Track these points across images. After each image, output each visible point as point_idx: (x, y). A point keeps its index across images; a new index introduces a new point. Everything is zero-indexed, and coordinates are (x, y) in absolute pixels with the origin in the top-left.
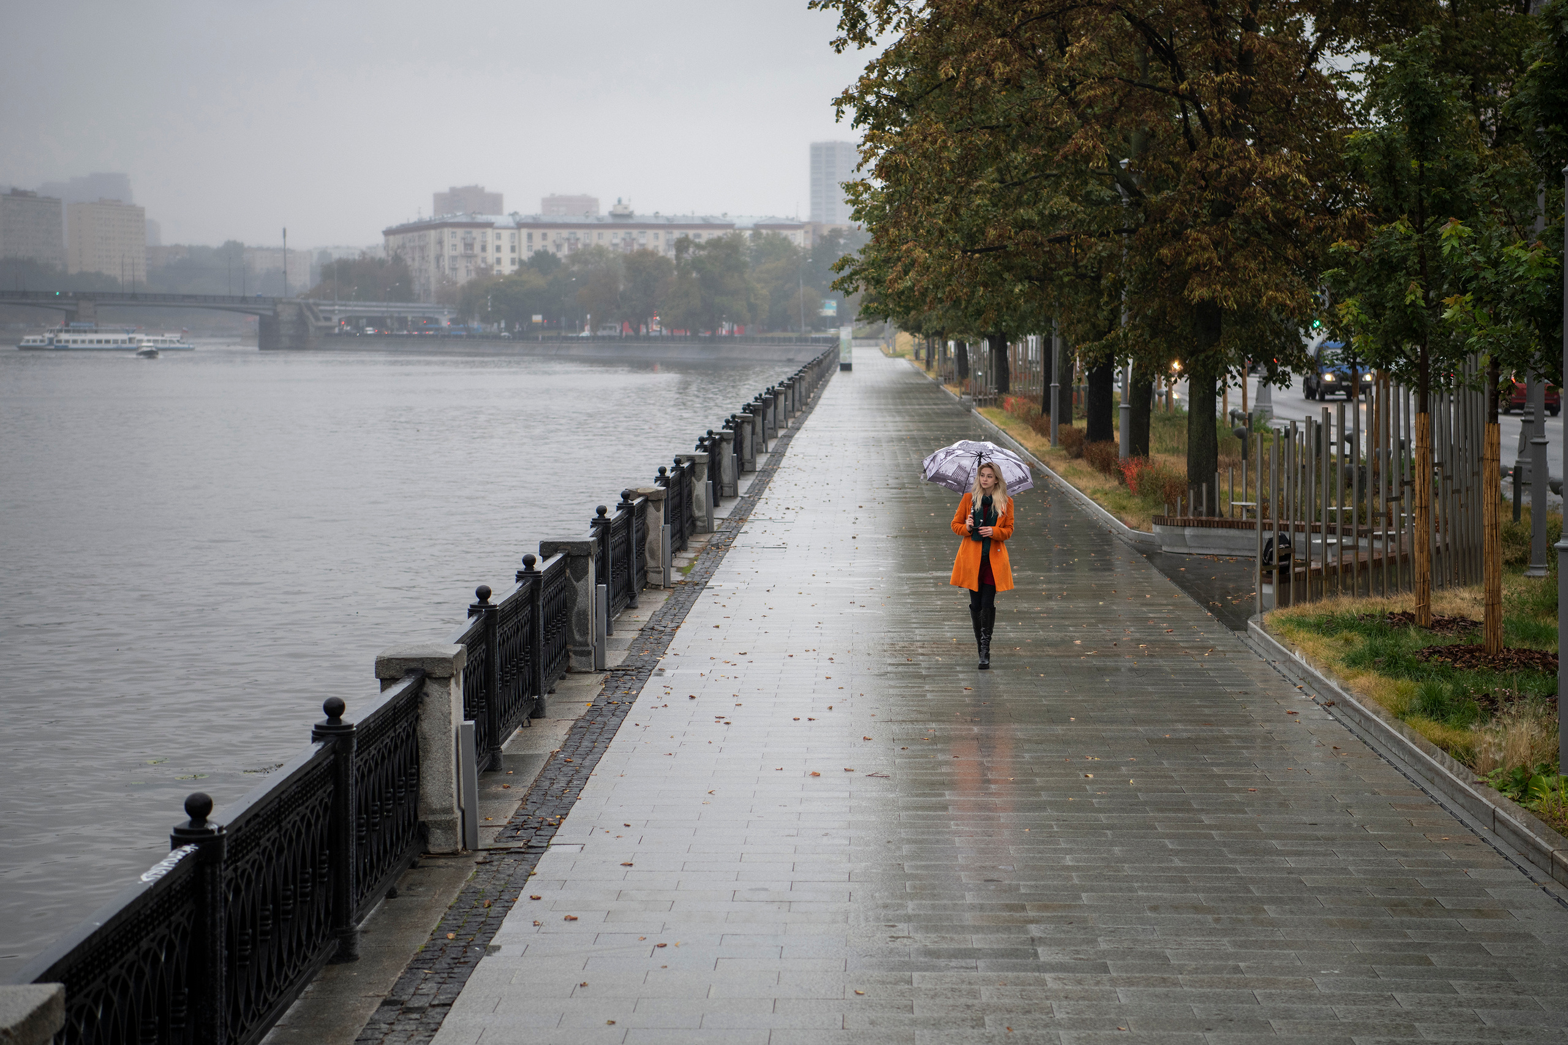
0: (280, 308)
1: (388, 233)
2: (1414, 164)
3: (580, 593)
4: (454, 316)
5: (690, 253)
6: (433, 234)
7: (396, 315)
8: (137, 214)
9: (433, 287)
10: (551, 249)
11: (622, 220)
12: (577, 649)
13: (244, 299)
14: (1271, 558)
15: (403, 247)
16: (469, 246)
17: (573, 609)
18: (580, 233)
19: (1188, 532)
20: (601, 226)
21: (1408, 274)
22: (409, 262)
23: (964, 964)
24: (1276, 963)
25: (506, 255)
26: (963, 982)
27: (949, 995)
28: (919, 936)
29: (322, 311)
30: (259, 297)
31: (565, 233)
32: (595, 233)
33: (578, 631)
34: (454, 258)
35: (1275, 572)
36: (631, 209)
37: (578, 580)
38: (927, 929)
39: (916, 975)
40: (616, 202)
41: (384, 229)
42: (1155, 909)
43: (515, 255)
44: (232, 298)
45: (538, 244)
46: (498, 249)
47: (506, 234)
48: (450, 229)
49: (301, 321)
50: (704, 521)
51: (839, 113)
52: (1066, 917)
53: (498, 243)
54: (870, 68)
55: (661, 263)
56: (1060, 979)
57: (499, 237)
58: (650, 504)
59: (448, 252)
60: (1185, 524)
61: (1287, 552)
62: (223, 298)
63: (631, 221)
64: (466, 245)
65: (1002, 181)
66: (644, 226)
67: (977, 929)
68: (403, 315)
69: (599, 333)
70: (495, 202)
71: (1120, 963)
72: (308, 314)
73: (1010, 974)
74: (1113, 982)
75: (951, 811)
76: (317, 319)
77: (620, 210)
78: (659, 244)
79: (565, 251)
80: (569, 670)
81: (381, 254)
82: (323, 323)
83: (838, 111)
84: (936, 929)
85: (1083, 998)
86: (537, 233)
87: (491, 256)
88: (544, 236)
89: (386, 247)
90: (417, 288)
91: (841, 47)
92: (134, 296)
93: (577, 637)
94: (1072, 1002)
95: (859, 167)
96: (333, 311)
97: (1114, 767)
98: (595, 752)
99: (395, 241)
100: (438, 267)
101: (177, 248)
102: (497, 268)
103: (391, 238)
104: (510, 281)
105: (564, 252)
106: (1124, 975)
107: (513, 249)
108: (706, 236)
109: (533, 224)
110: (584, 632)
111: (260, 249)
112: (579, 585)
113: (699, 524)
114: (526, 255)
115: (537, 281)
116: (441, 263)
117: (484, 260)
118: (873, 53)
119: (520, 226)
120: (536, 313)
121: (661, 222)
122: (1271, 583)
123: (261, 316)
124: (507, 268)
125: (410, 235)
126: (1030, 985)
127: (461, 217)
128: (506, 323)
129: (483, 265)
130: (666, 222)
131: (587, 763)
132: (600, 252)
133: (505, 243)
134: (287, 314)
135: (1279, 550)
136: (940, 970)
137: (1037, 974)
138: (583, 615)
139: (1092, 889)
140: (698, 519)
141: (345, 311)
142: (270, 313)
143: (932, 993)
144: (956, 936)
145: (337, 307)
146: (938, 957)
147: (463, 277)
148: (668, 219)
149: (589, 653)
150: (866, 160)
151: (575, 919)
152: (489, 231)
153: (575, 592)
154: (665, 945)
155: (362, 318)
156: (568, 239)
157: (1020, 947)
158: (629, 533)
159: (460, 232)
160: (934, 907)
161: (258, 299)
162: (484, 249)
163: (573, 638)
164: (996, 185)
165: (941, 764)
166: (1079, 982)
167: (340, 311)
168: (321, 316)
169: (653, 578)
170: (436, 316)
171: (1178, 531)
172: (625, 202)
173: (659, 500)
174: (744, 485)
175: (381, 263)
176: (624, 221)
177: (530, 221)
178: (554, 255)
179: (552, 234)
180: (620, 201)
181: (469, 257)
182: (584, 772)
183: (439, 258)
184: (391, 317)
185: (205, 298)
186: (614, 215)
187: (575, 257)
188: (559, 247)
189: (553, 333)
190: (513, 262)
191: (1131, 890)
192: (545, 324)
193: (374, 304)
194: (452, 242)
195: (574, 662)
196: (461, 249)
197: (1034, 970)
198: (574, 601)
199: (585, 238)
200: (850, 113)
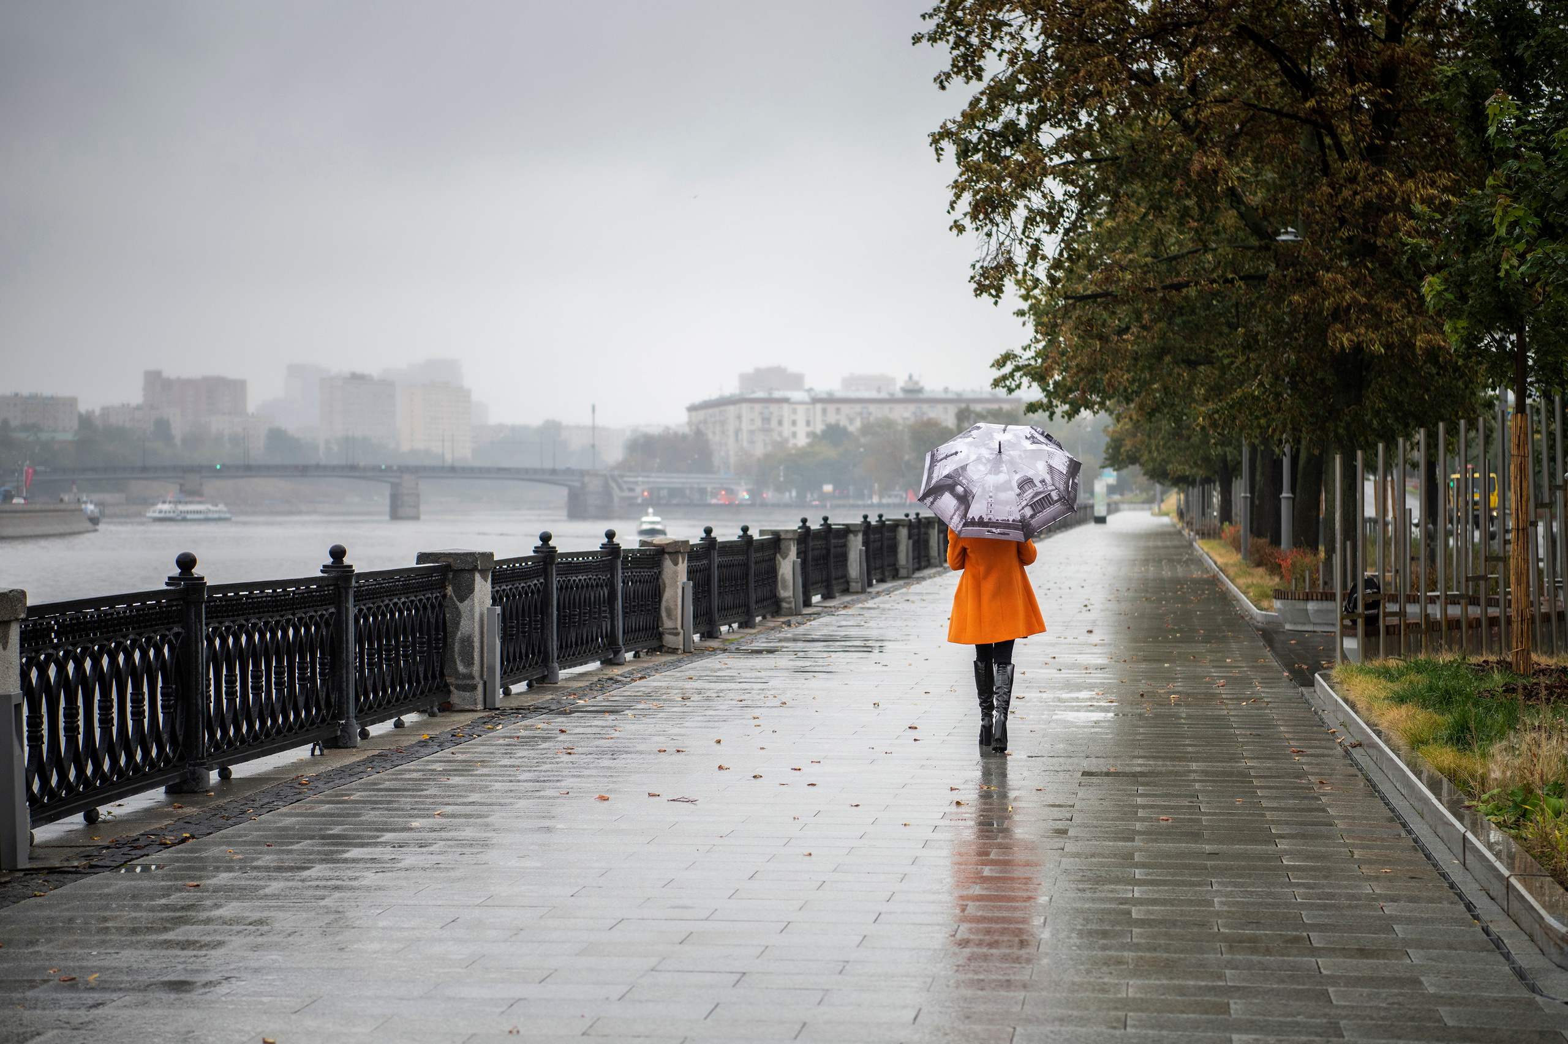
0: (587, 479)
1: (692, 409)
3: (464, 615)
4: (750, 487)
6: (732, 410)
7: (696, 486)
8: (463, 395)
9: (732, 460)
10: (844, 422)
11: (912, 395)
12: (460, 682)
13: (554, 472)
14: (1355, 607)
15: (705, 422)
16: (766, 420)
17: (455, 634)
18: (873, 408)
19: (1311, 606)
20: (892, 400)
22: (710, 436)
25: (802, 430)
29: (626, 482)
30: (568, 469)
31: (858, 408)
32: (886, 408)
33: (462, 661)
34: (752, 432)
35: (1360, 621)
36: (921, 384)
37: (462, 600)
40: (907, 378)
41: (687, 405)
43: (810, 429)
44: (543, 471)
45: (832, 418)
46: (794, 423)
47: (801, 409)
48: (750, 405)
49: (607, 493)
50: (790, 603)
53: (793, 417)
54: (975, 101)
57: (795, 411)
58: (667, 556)
59: (745, 426)
60: (1308, 598)
61: (1375, 598)
62: (535, 471)
63: (921, 396)
64: (763, 419)
65: (1155, 257)
66: (934, 401)
68: (702, 486)
69: (884, 501)
70: (795, 380)
72: (613, 485)
76: (621, 489)
77: (911, 386)
79: (858, 423)
80: (449, 708)
81: (686, 430)
82: (627, 494)
83: (936, 150)
86: (831, 408)
87: (787, 429)
88: (838, 410)
89: (689, 423)
90: (716, 461)
91: (946, 84)
92: (453, 469)
93: (461, 668)
96: (636, 483)
99: (700, 415)
100: (737, 440)
101: (501, 427)
102: (792, 442)
103: (694, 413)
104: (803, 453)
105: (854, 427)
107: (808, 423)
109: (830, 400)
110: (469, 660)
111: (577, 427)
112: (463, 607)
113: (785, 605)
114: (819, 427)
115: (829, 452)
116: (740, 436)
117: (780, 434)
119: (815, 401)
120: (827, 483)
121: (950, 396)
122: (1355, 635)
123: (570, 488)
124: (802, 441)
125: (711, 411)
127: (759, 393)
128: (798, 493)
129: (779, 439)
130: (955, 397)
132: (889, 424)
133: (801, 418)
134: (594, 485)
135: (1364, 596)
138: (468, 641)
140: (784, 600)
141: (648, 483)
142: (577, 484)
145: (640, 479)
147: (759, 451)
148: (957, 394)
149: (474, 688)
152: (785, 406)
153: (459, 614)
155: (662, 488)
156: (861, 414)
158: (612, 576)
159: (758, 407)
161: (568, 471)
162: (780, 423)
163: (456, 670)
164: (1149, 259)
167: (643, 483)
168: (625, 486)
170: (732, 487)
171: (1300, 605)
172: (915, 378)
173: (677, 552)
175: (684, 437)
176: (914, 396)
177: (824, 396)
178: (845, 429)
179: (846, 409)
180: (910, 377)
181: (767, 431)
183: (737, 432)
184: (692, 489)
185: (518, 471)
186: (906, 391)
187: (866, 429)
188: (851, 420)
189: (842, 502)
190: (808, 435)
192: (837, 494)
193: (675, 475)
194: (750, 416)
195: (456, 697)
196: (758, 423)
198: (457, 624)
199: (877, 412)
200: (950, 148)
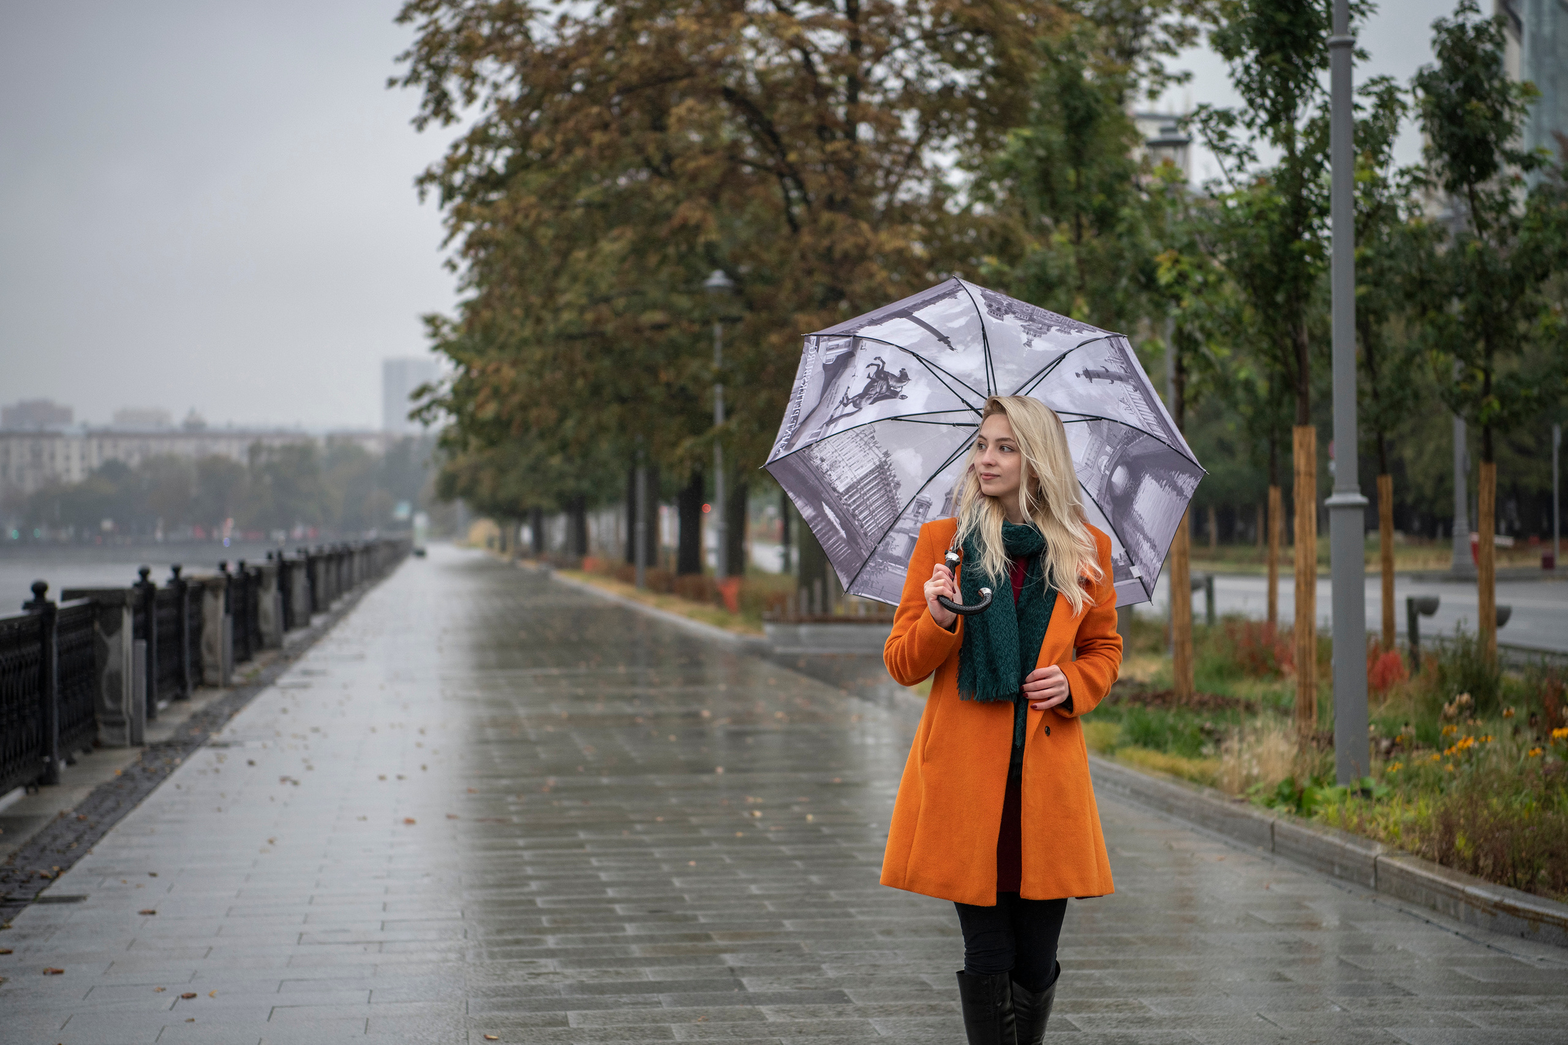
2: (1071, 174)
3: (110, 651)
4: (21, 526)
5: (263, 458)
10: (122, 458)
11: (194, 429)
12: (108, 718)
16: (37, 455)
17: (103, 670)
18: (152, 442)
19: (804, 630)
20: (173, 435)
21: (1069, 291)
23: (640, 999)
24: (1079, 984)
25: (76, 465)
26: (644, 1020)
27: (627, 1035)
28: (569, 971)
31: (136, 442)
32: (167, 442)
33: (110, 697)
34: (21, 467)
36: (203, 418)
37: (110, 634)
38: (580, 964)
39: (572, 1015)
42: (888, 933)
43: (85, 464)
45: (109, 452)
46: (68, 458)
47: (75, 444)
48: (18, 439)
50: (271, 639)
51: (422, 194)
52: (770, 944)
53: (67, 452)
54: (456, 147)
55: (233, 469)
56: (783, 1011)
57: (68, 446)
58: (207, 591)
59: (15, 461)
60: (800, 621)
63: (203, 431)
64: (33, 455)
66: (217, 436)
67: (649, 962)
69: (169, 536)
70: (66, 415)
71: (864, 990)
73: (711, 1008)
74: (863, 1012)
75: (588, 849)
77: (192, 420)
78: (235, 452)
79: (136, 459)
80: (98, 745)
83: (421, 191)
84: (593, 963)
85: (825, 1032)
86: (108, 442)
87: (60, 464)
88: (115, 445)
91: (423, 125)
93: (109, 704)
94: (811, 1038)
95: (445, 243)
97: (786, 806)
98: (118, 812)
102: (65, 477)
104: (79, 488)
105: (135, 461)
106: (874, 1004)
107: (83, 457)
108: (277, 443)
109: (104, 435)
110: (117, 696)
112: (111, 642)
113: (266, 639)
114: (95, 462)
115: (108, 488)
116: (8, 472)
117: (52, 469)
118: (460, 130)
119: (90, 435)
120: (106, 520)
121: (234, 430)
124: (76, 475)
126: (743, 1019)
127: (29, 426)
128: (75, 530)
129: (51, 475)
130: (238, 430)
131: (107, 819)
132: (171, 460)
133: (75, 450)
136: (607, 1007)
137: (749, 1007)
138: (116, 679)
139: (795, 916)
140: (265, 633)
143: (601, 1034)
144: (622, 970)
146: (602, 992)
147: (30, 486)
148: (240, 426)
149: (123, 724)
150: (452, 235)
151: (60, 972)
152: (58, 440)
153: (105, 649)
154: (194, 996)
156: (139, 448)
157: (716, 978)
158: (179, 611)
159: (28, 442)
160: (585, 941)
162: (52, 458)
163: (103, 706)
165: (568, 809)
166: (814, 1014)
169: (210, 675)
171: (791, 629)
173: (219, 591)
174: (317, 621)
176: (197, 431)
177: (99, 430)
178: (124, 464)
179: (123, 443)
181: (38, 466)
182: (101, 828)
186: (187, 425)
187: (146, 465)
188: (130, 455)
190: (84, 470)
191: (849, 915)
192: (116, 531)
194: (19, 452)
195: (104, 734)
196: (28, 458)
197: (743, 1003)
198: (104, 661)
199: (158, 448)
200: (434, 192)
